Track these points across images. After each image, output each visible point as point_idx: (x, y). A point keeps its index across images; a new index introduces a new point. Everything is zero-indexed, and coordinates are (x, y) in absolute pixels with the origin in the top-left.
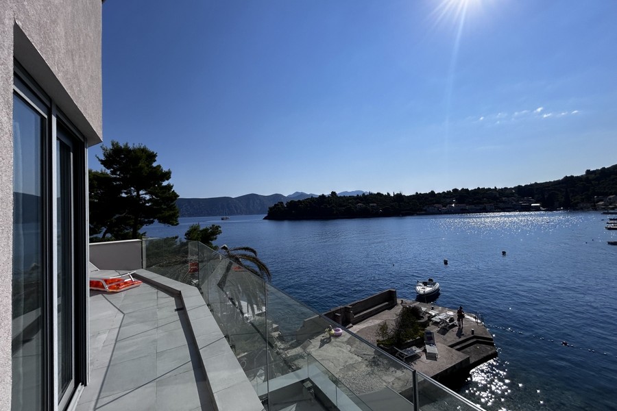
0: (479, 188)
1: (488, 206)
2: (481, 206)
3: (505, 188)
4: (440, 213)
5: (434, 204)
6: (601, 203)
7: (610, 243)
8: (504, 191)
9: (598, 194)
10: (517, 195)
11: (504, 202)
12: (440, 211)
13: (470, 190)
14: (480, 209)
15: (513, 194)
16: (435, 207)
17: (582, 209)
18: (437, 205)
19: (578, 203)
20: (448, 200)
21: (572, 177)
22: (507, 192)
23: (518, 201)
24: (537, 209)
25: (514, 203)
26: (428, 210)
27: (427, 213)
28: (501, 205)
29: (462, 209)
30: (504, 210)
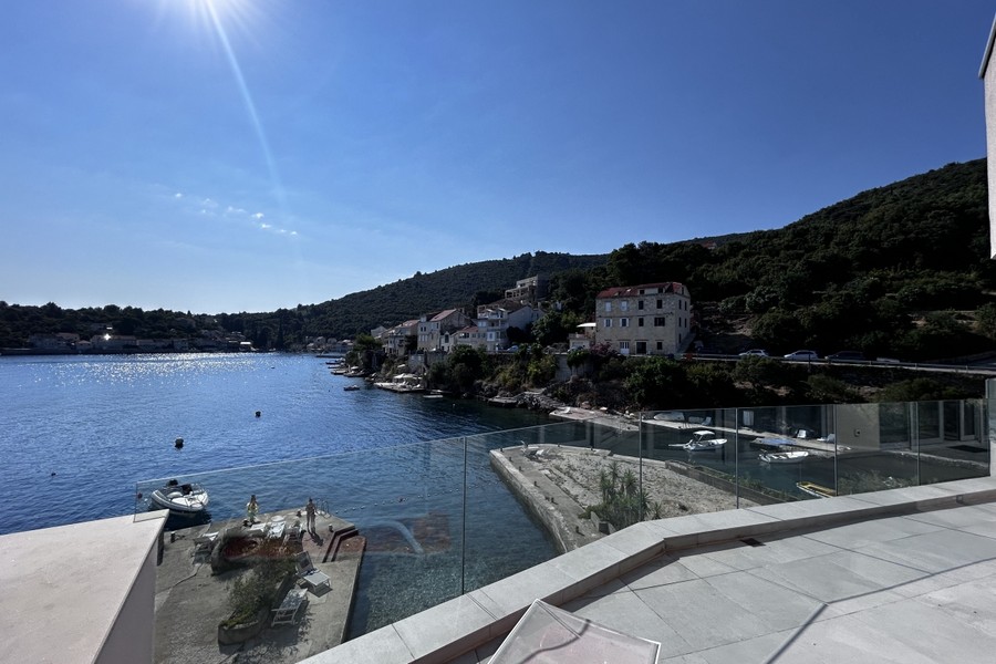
0: (161, 310)
1: (178, 342)
2: (166, 342)
3: (204, 315)
4: (71, 351)
5: (57, 331)
6: (312, 345)
7: (346, 390)
8: (202, 319)
9: (310, 334)
10: (220, 327)
11: (203, 337)
12: (72, 348)
13: (145, 310)
14: (164, 347)
15: (216, 325)
16: (61, 339)
17: (295, 352)
18: (65, 335)
19: (291, 343)
20: (95, 327)
21: (286, 310)
22: (207, 321)
23: (223, 337)
24: (247, 349)
25: (219, 339)
26: (39, 343)
27: (35, 351)
28: (200, 341)
29: (127, 346)
30: (202, 349)
